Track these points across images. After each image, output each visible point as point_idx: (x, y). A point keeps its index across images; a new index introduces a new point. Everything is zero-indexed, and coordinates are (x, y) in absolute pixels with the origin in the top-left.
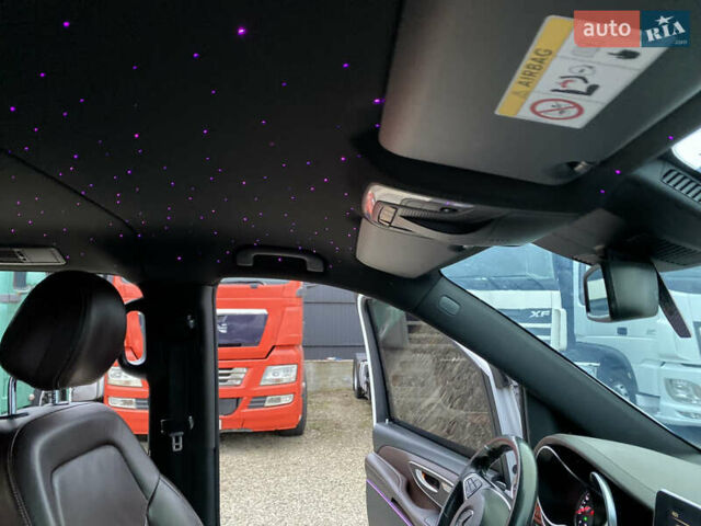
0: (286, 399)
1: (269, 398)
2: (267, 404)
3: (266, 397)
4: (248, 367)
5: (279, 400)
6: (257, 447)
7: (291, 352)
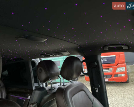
0: (123, 75)
1: (119, 75)
2: (118, 76)
3: (118, 74)
4: (113, 68)
5: (121, 75)
6: (118, 85)
7: (123, 64)
